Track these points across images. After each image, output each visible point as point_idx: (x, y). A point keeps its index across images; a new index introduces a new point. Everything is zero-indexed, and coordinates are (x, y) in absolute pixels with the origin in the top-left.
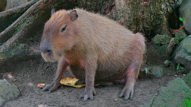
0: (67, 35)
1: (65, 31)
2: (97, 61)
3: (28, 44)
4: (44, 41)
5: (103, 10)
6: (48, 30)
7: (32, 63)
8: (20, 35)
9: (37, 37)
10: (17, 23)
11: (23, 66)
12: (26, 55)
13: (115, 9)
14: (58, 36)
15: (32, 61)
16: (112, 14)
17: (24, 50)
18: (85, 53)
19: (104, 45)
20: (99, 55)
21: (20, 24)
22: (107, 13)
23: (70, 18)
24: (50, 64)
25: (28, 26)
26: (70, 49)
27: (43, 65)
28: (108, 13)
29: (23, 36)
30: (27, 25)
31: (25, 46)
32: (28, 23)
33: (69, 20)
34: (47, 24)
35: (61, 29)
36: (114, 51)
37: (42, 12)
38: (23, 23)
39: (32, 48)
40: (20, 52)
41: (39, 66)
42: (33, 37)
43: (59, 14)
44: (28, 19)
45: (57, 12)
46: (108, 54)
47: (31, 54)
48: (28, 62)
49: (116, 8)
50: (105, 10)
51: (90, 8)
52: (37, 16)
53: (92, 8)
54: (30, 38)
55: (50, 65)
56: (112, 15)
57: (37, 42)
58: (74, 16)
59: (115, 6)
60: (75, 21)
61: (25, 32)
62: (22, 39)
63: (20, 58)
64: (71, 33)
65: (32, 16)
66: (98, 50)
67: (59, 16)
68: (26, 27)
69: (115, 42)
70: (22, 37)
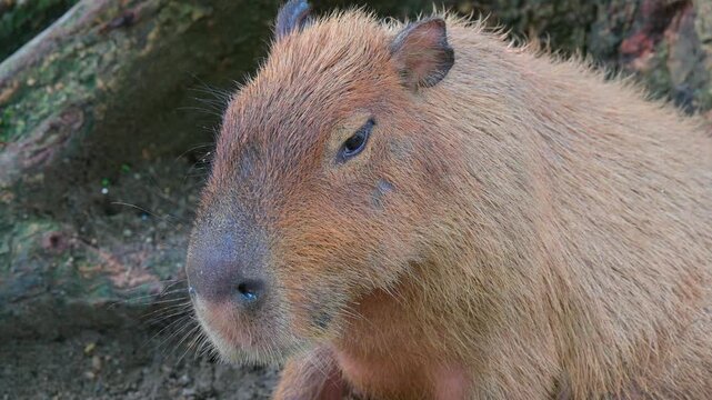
0: (377, 181)
1: (363, 157)
2: (549, 385)
3: (79, 223)
4: (221, 219)
5: (604, 34)
6: (250, 148)
7: (96, 361)
8: (27, 163)
9: (144, 179)
10: (15, 73)
11: (35, 374)
12: (60, 302)
13: (689, 33)
14: (311, 188)
15: (99, 344)
16: (662, 65)
17: (46, 267)
18: (478, 326)
19: (609, 284)
20: (571, 353)
21: (37, 86)
22: (629, 56)
23: (402, 66)
24: (217, 375)
25: (90, 102)
26: (386, 280)
27: (173, 376)
28: (639, 53)
29: (47, 171)
30: (84, 94)
31: (55, 240)
32: (90, 80)
33: (394, 80)
34: (244, 105)
35: (334, 144)
36: (667, 324)
37: (189, 15)
38: (55, 80)
39: (103, 255)
40: (22, 278)
41: (140, 381)
42: (113, 182)
43: (323, 40)
44: (88, 55)
45: (315, 29)
46: (625, 345)
47: (94, 300)
48: (68, 348)
49: (697, 23)
50: (617, 31)
51: (515, 12)
52: (152, 36)
53: (530, 14)
54: (92, 185)
55: (219, 386)
56: (666, 70)
57: (140, 214)
58: (430, 55)
59: (689, 10)
60: (431, 95)
61: (64, 139)
62: (38, 190)
63: (17, 318)
64: (402, 171)
65: (119, 35)
66: (567, 311)
67: (328, 53)
68: (70, 107)
69: (678, 263)
70: (40, 177)
